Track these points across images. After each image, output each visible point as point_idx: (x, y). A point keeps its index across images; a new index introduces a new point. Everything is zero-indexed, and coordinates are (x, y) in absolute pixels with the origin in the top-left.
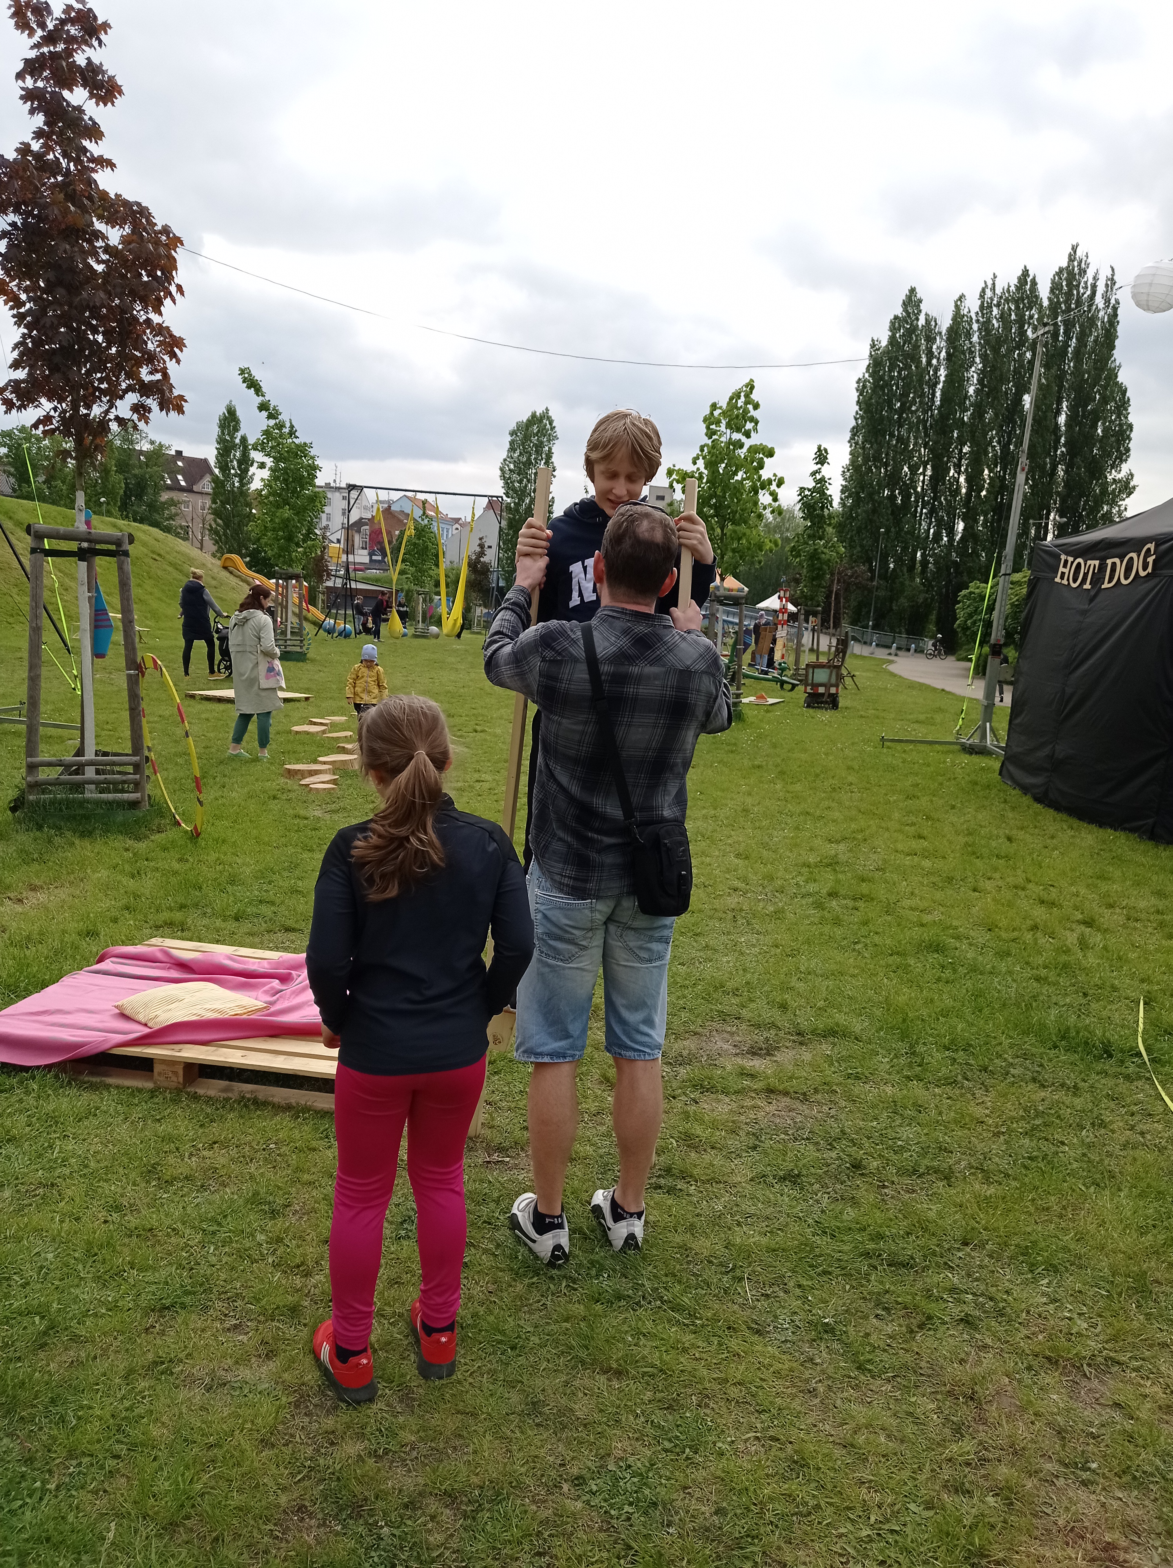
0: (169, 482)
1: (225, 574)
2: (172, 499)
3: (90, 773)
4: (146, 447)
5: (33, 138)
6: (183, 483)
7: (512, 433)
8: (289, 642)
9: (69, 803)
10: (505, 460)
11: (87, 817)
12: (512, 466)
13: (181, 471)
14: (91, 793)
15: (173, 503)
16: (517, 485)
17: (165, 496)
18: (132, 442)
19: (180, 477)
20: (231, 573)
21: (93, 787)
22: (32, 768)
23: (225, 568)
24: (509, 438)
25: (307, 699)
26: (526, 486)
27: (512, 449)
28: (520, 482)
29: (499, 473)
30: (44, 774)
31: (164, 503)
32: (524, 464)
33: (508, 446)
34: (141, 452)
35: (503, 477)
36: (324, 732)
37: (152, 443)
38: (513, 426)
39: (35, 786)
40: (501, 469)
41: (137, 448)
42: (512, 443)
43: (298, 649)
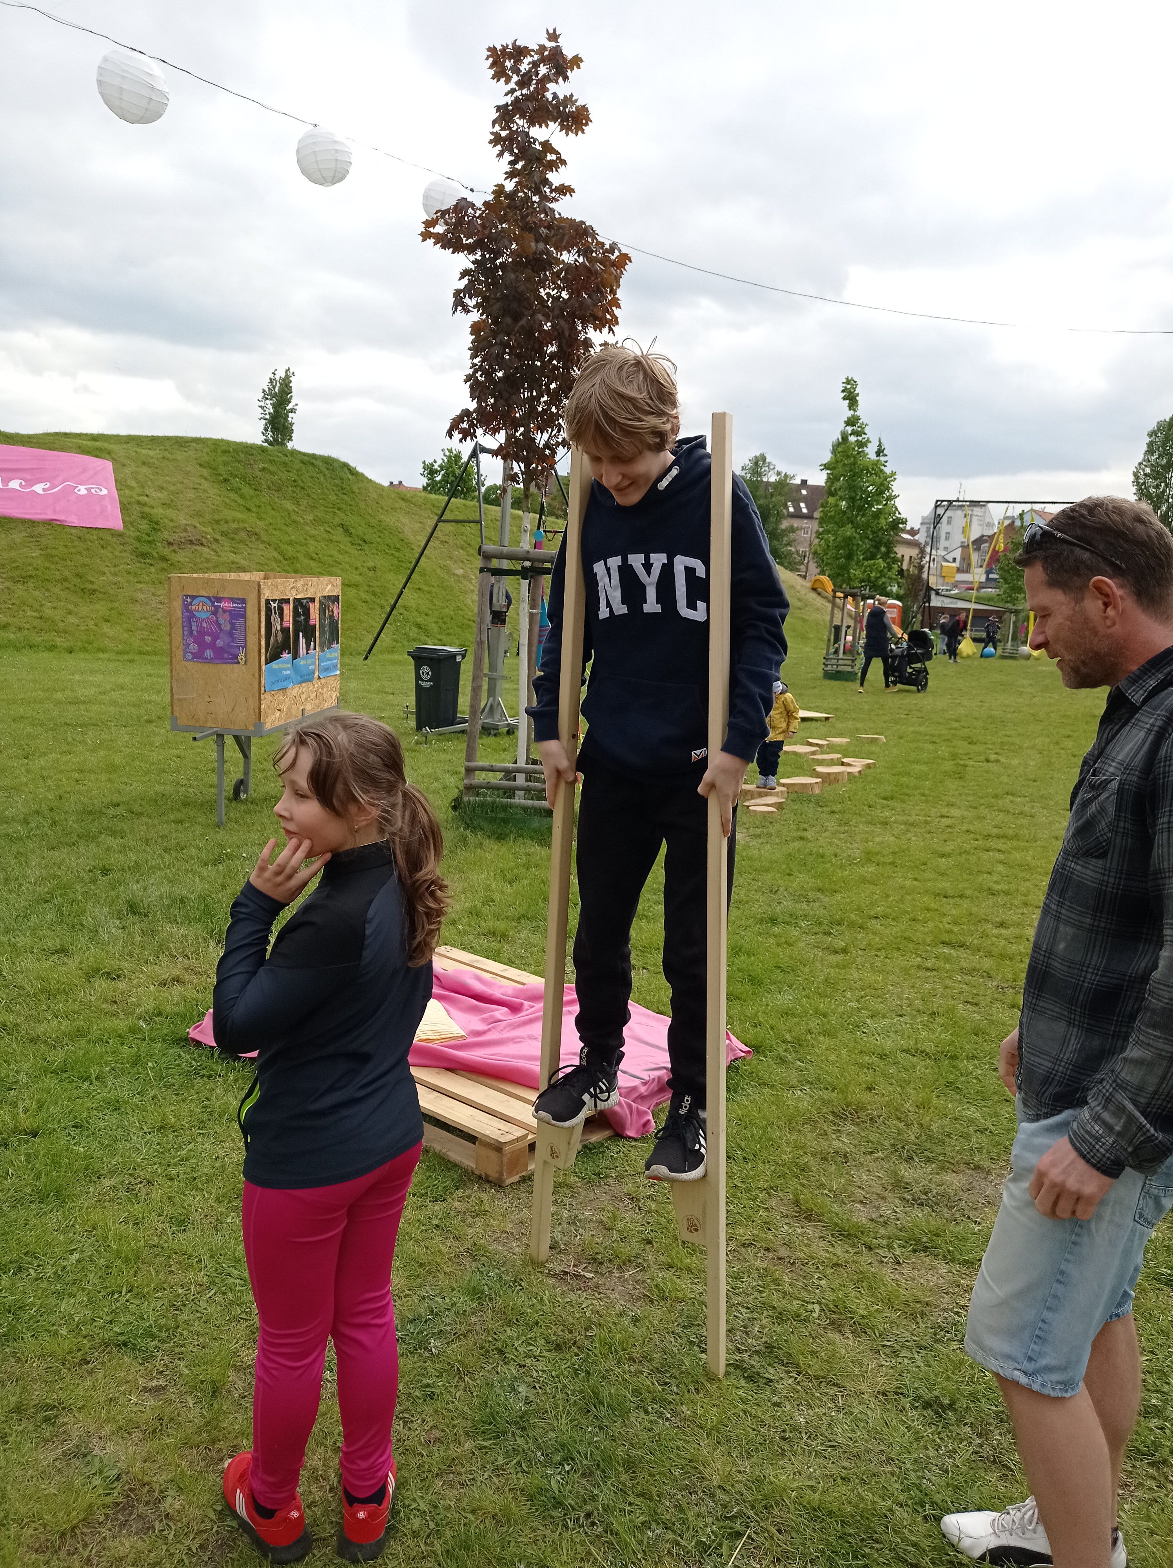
0: (791, 510)
1: (813, 595)
2: (792, 527)
3: (521, 780)
4: (773, 478)
5: (506, 179)
6: (805, 511)
7: (1152, 434)
8: (840, 662)
9: (494, 807)
10: (1140, 464)
11: (505, 821)
12: (1148, 470)
13: (805, 499)
14: (519, 799)
15: (792, 530)
16: (1152, 490)
17: (785, 524)
18: (760, 475)
19: (802, 505)
20: (819, 594)
21: (522, 793)
22: (469, 771)
23: (814, 589)
24: (1148, 440)
25: (827, 719)
26: (1164, 491)
27: (1150, 451)
28: (1157, 487)
29: (1132, 478)
30: (481, 778)
31: (784, 531)
32: (1163, 467)
33: (1145, 448)
34: (768, 483)
35: (1136, 481)
36: (814, 753)
37: (779, 473)
38: (1153, 426)
39: (470, 788)
40: (1135, 475)
41: (765, 479)
42: (1150, 445)
43: (849, 669)
